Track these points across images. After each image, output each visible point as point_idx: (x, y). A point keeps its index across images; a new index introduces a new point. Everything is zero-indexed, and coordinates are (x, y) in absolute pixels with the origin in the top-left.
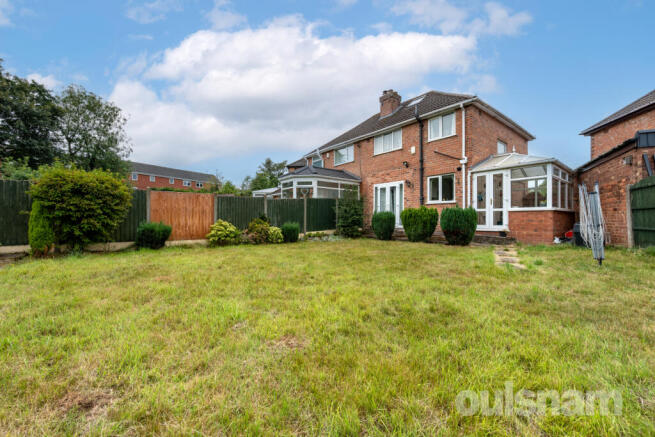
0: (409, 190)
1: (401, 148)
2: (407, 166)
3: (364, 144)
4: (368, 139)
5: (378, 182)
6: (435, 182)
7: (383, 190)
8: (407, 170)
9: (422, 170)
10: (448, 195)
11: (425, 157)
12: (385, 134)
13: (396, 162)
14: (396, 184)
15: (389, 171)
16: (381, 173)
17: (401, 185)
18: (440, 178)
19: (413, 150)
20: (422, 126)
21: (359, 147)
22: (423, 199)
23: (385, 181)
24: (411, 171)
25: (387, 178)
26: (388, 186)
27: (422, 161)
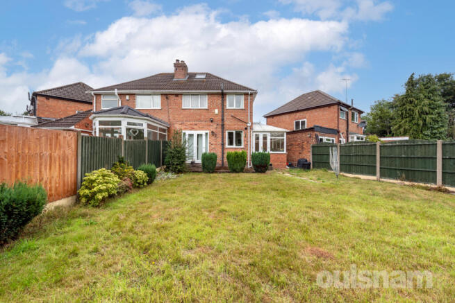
0: (213, 138)
1: (206, 107)
2: (212, 121)
3: (172, 98)
4: (177, 95)
5: (185, 129)
6: (230, 134)
7: (191, 136)
8: (212, 124)
9: (223, 126)
10: (239, 142)
11: (225, 118)
12: (192, 95)
13: (203, 117)
14: (203, 132)
15: (196, 123)
16: (189, 123)
17: (207, 134)
18: (234, 132)
19: (216, 111)
20: (223, 97)
21: (167, 98)
22: (223, 145)
23: (193, 129)
24: (215, 126)
25: (195, 127)
26: (195, 133)
27: (223, 120)
